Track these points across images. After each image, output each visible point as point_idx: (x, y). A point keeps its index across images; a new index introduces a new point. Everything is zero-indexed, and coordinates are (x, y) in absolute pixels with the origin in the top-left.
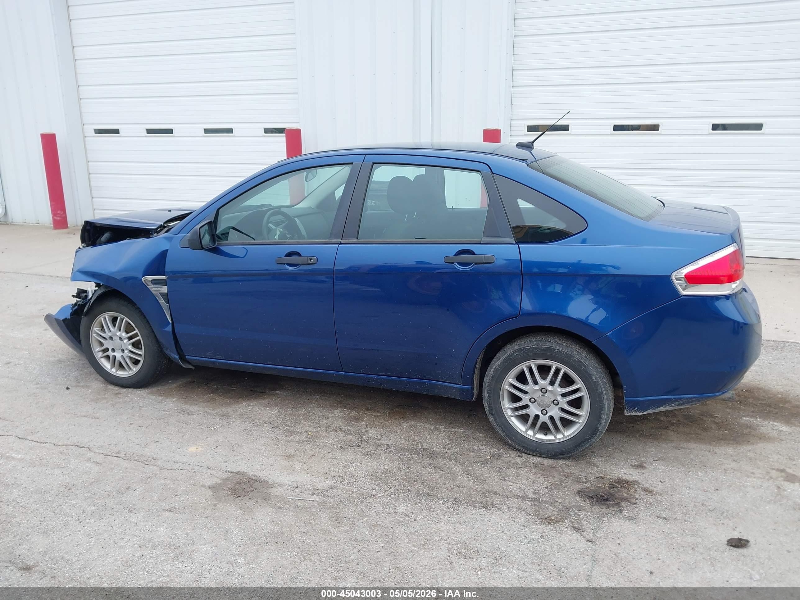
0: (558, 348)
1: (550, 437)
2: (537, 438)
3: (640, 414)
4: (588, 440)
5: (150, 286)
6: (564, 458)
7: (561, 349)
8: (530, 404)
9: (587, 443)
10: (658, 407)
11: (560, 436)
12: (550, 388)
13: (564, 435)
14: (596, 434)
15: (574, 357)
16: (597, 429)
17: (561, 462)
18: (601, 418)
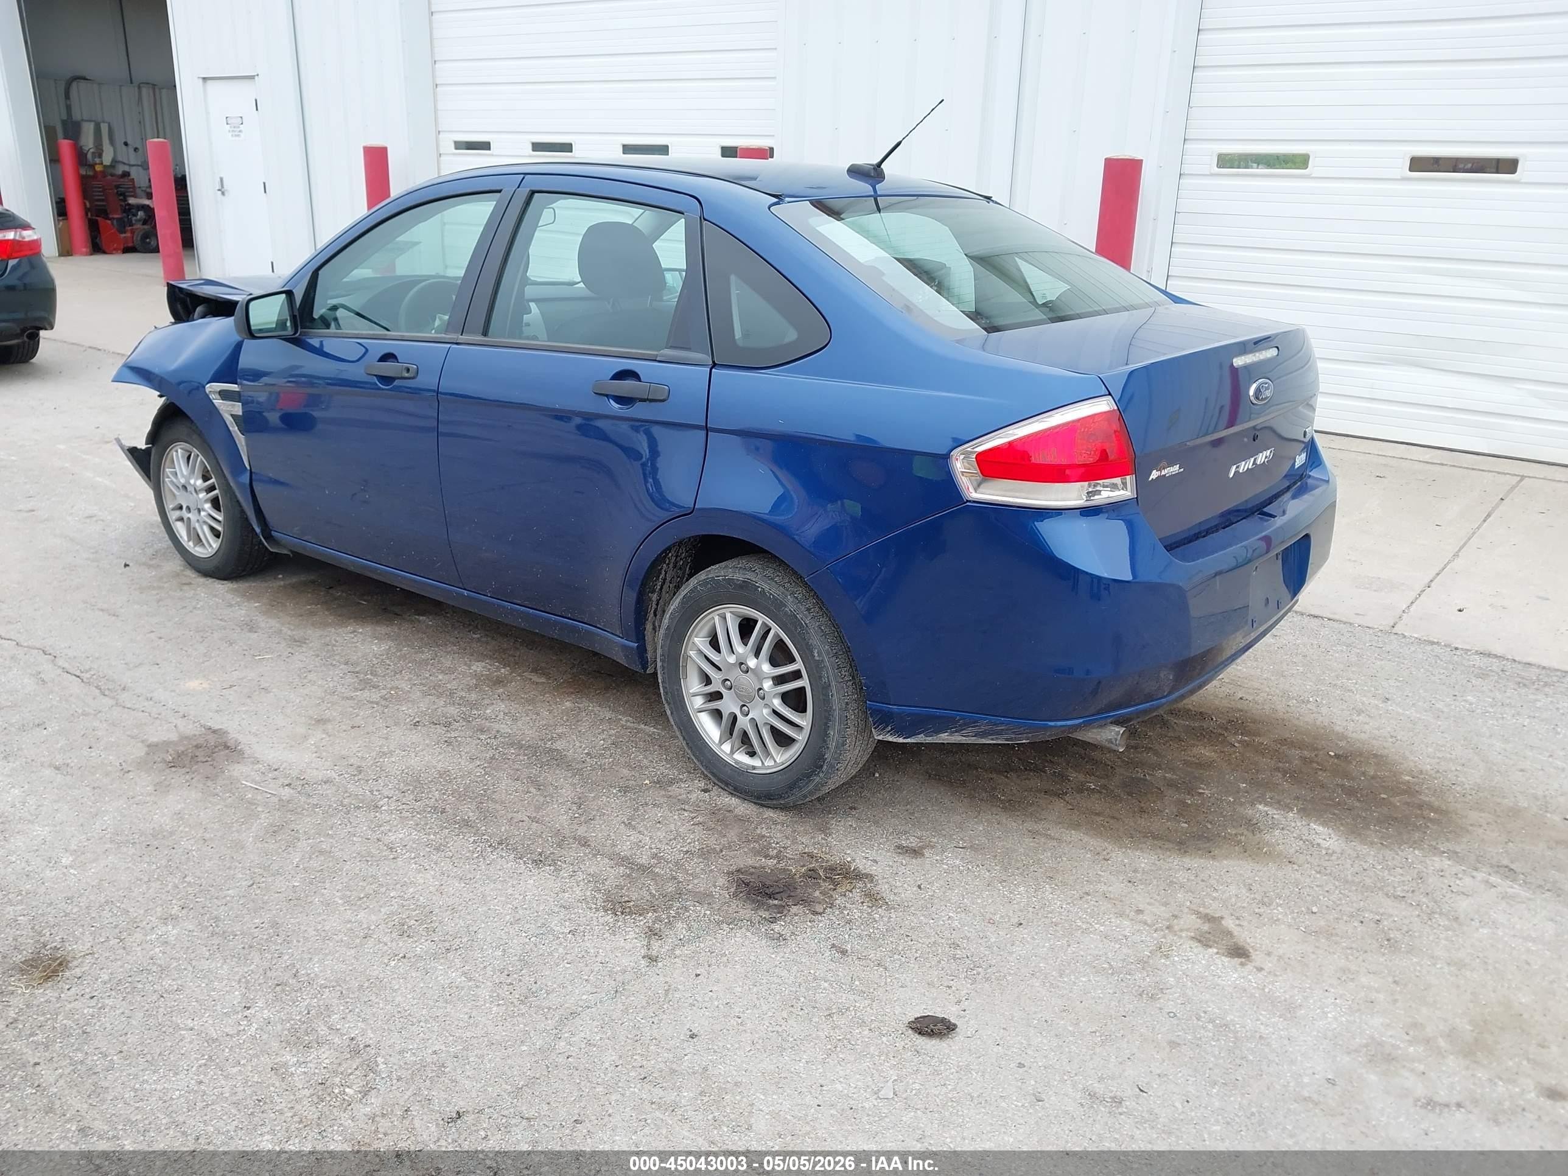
0: (764, 585)
1: (755, 762)
2: (737, 762)
3: (901, 740)
4: (808, 776)
5: (218, 402)
6: (774, 808)
7: (766, 587)
8: (723, 691)
9: (807, 783)
10: (938, 732)
11: (769, 763)
12: (752, 663)
13: (775, 761)
14: (822, 766)
15: (786, 606)
16: (822, 757)
17: (769, 813)
18: (827, 735)
